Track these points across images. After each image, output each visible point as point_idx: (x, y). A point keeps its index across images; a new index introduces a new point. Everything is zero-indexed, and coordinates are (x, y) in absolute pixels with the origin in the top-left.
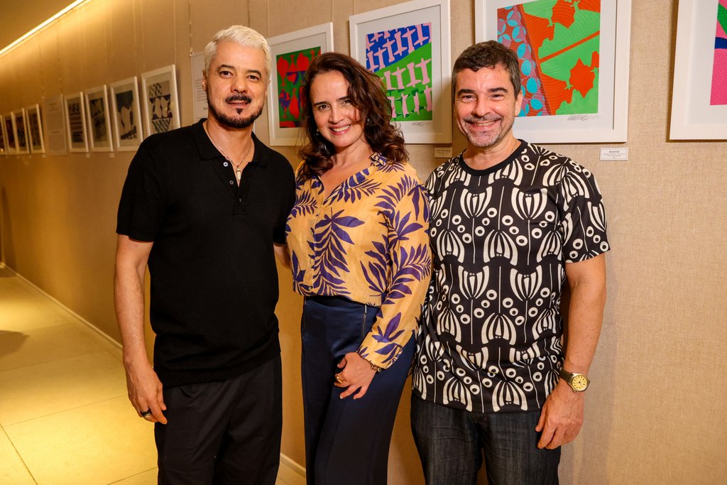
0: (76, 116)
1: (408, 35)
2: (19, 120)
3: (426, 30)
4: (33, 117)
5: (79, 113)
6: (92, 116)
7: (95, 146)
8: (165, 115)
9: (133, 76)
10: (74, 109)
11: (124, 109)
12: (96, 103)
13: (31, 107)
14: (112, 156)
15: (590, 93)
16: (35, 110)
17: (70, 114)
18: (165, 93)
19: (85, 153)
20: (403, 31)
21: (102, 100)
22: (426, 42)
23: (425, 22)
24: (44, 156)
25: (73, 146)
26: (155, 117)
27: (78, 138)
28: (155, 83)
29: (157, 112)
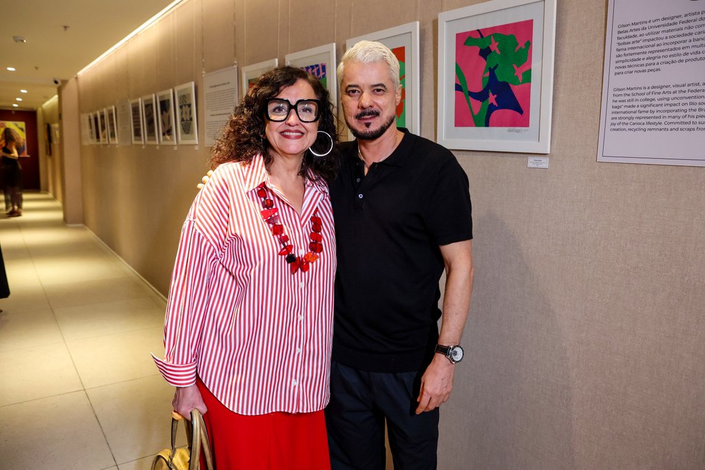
0: (136, 116)
1: (315, 70)
2: (102, 117)
3: (324, 67)
4: (111, 115)
5: (138, 114)
6: (146, 117)
7: (148, 140)
8: (188, 119)
9: (170, 88)
10: (136, 110)
11: (164, 112)
12: (148, 106)
13: (109, 108)
14: (158, 148)
15: (401, 116)
16: (112, 110)
17: (133, 115)
18: (188, 103)
19: (141, 145)
20: (312, 67)
21: (152, 105)
22: (324, 76)
23: (323, 62)
24: (117, 146)
25: (135, 140)
26: (182, 120)
27: (137, 133)
28: (182, 94)
29: (184, 116)
